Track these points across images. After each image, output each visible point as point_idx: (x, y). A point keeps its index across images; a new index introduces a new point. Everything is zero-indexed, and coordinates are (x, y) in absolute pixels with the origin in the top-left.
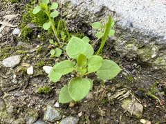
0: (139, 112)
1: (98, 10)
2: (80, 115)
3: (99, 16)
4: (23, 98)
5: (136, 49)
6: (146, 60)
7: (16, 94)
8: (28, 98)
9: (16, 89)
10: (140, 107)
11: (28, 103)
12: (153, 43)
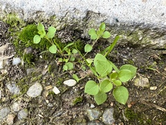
0: (147, 84)
1: (84, 15)
2: (112, 104)
3: (87, 20)
4: (65, 114)
5: (126, 37)
6: (135, 43)
7: (59, 114)
8: (69, 112)
9: (56, 110)
10: (146, 80)
11: (72, 115)
12: (137, 29)
